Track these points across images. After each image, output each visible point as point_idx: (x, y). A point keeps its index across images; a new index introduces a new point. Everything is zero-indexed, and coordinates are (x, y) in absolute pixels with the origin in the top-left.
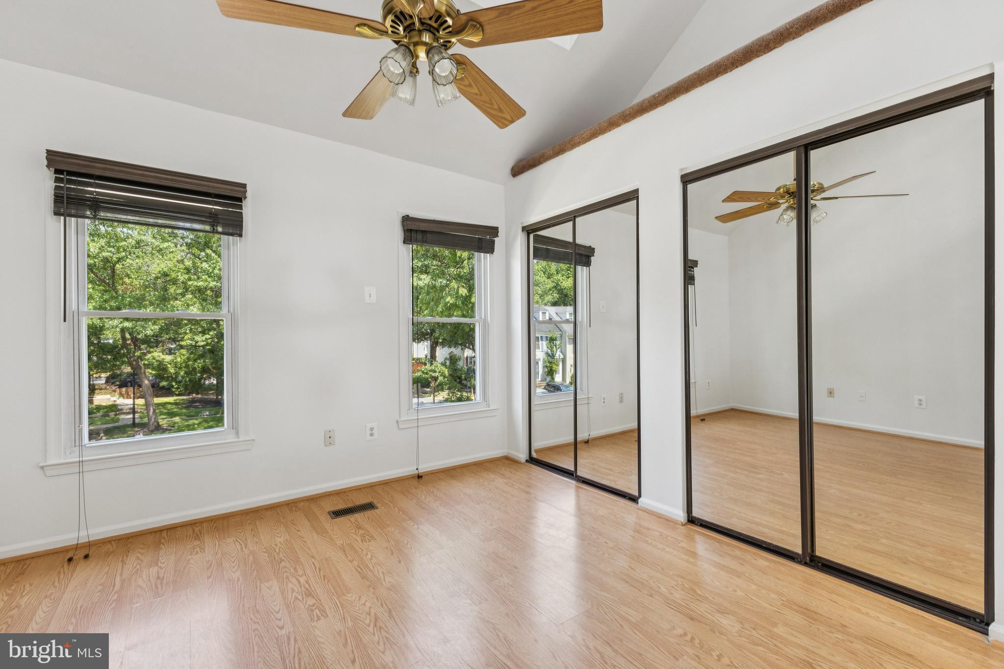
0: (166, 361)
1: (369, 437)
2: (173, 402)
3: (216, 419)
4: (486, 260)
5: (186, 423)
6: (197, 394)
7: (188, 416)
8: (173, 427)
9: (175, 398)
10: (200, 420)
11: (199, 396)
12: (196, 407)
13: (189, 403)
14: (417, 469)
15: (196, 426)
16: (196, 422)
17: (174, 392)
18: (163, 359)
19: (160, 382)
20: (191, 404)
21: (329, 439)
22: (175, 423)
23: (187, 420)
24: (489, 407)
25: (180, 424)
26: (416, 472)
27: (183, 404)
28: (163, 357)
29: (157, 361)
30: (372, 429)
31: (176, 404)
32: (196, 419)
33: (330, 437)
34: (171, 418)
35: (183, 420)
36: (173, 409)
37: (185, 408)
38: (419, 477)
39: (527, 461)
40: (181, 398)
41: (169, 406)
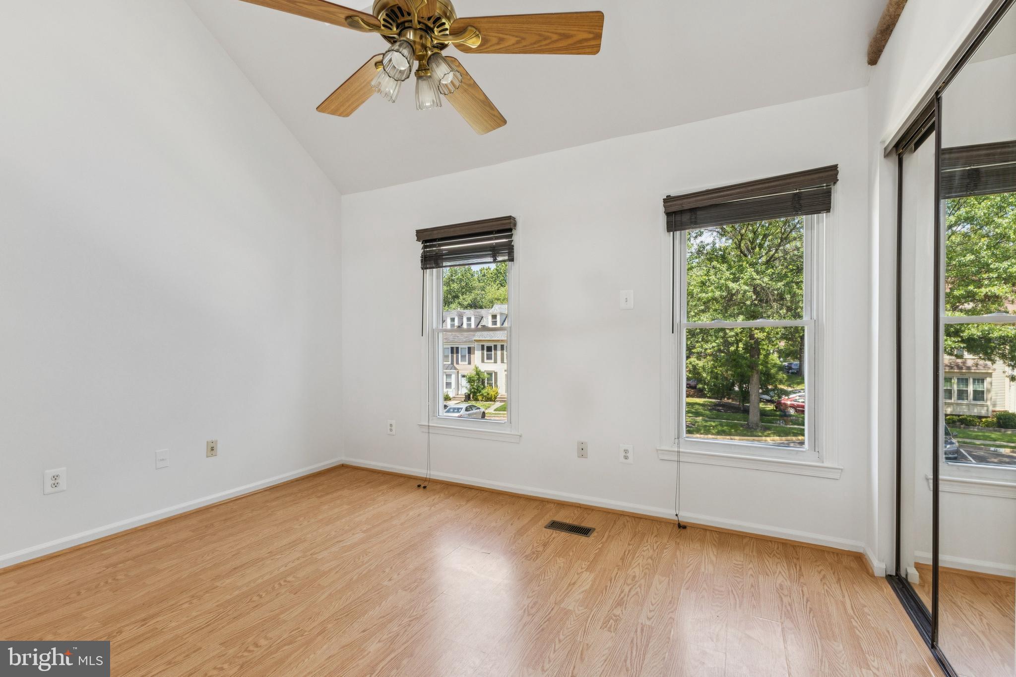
0: (699, 365)
1: (622, 459)
2: (701, 403)
3: (731, 424)
4: (820, 224)
5: (705, 424)
6: (728, 399)
7: (709, 418)
8: (694, 425)
9: (706, 400)
10: (716, 423)
11: (730, 401)
12: (719, 410)
13: (714, 406)
14: (677, 515)
15: (711, 428)
16: (713, 424)
17: (706, 394)
18: (698, 364)
19: (697, 384)
20: (714, 407)
21: (582, 451)
22: (696, 422)
23: (706, 421)
24: (823, 462)
25: (700, 424)
26: (676, 518)
27: (710, 406)
28: (697, 362)
29: (693, 365)
30: (626, 451)
31: (703, 405)
32: (714, 422)
33: (582, 449)
34: (696, 417)
35: (704, 420)
36: (699, 409)
37: (710, 410)
38: (682, 526)
39: (889, 578)
40: (710, 400)
41: (697, 407)
